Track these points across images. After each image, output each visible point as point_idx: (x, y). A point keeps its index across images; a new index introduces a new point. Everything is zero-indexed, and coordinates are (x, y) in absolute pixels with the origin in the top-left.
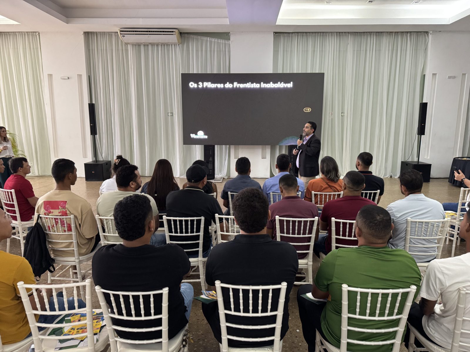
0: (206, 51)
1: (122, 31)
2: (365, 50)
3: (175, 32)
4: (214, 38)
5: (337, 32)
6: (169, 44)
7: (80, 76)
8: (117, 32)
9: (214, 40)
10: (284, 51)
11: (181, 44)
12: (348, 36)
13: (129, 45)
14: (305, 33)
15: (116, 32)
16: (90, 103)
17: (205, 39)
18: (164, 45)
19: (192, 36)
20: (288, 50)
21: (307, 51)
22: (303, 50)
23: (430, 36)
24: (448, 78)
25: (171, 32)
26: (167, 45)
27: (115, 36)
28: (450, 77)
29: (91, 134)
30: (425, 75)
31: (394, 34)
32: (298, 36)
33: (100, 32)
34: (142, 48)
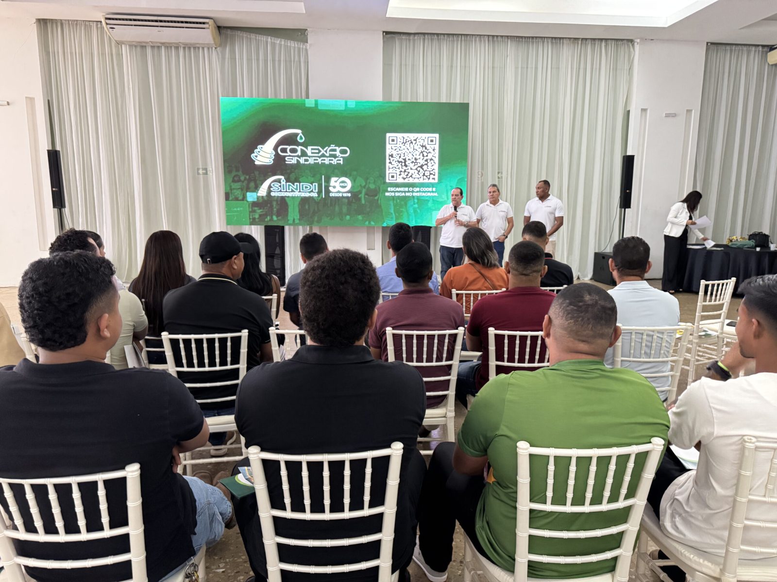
0: (266, 61)
1: (110, 19)
2: (535, 68)
3: (208, 23)
4: (278, 38)
5: (489, 36)
6: (198, 45)
7: (31, 100)
8: (101, 22)
9: (280, 42)
10: (401, 65)
11: (219, 46)
12: (507, 42)
13: (123, 46)
14: (435, 36)
15: (98, 22)
16: (50, 148)
17: (262, 39)
18: (189, 48)
19: (239, 33)
20: (407, 63)
21: (440, 66)
22: (433, 64)
23: (637, 47)
24: (666, 117)
25: (200, 23)
26: (195, 48)
27: (97, 28)
28: (668, 115)
29: (54, 207)
30: (629, 111)
31: (580, 42)
32: (424, 40)
33: (68, 20)
34: (149, 51)
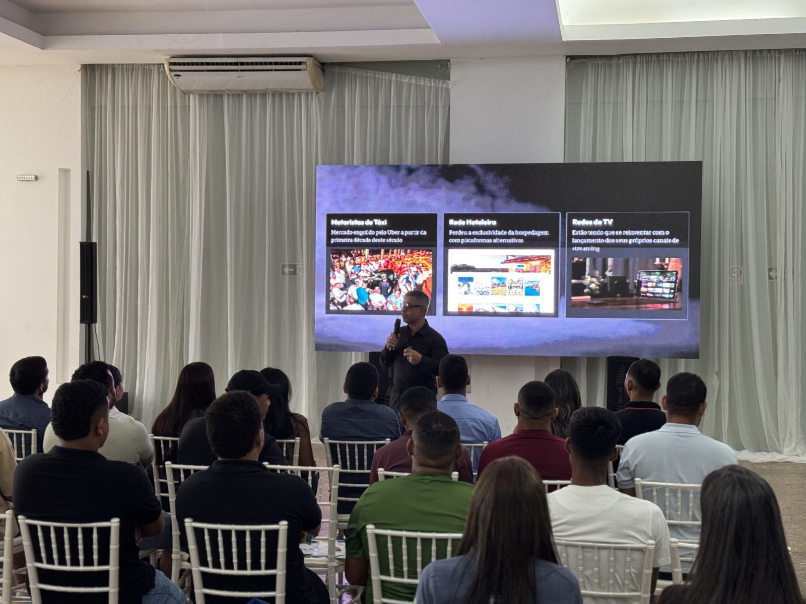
0: (388, 107)
1: (175, 64)
3: (305, 63)
4: (408, 75)
6: (292, 91)
7: (65, 173)
8: (163, 64)
9: (409, 80)
13: (191, 95)
14: (654, 57)
15: (160, 64)
16: (85, 240)
17: (384, 77)
18: (281, 95)
19: (351, 71)
25: (295, 63)
26: (288, 94)
27: (159, 73)
29: (82, 322)
32: (635, 64)
33: (122, 65)
34: (225, 101)
